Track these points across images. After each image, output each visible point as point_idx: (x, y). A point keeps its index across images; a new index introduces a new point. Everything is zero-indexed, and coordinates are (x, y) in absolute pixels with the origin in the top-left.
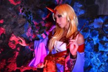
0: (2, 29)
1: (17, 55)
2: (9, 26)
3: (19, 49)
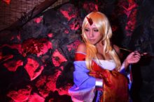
0: (50, 43)
1: (59, 74)
2: (57, 41)
3: (62, 68)
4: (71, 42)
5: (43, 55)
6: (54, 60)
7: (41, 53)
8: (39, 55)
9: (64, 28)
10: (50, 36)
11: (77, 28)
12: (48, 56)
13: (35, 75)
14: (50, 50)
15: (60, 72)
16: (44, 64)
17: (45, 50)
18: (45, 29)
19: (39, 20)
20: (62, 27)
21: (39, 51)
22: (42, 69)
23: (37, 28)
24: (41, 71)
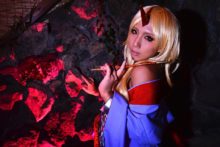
1: (78, 109)
2: (71, 57)
3: (82, 99)
4: (93, 56)
5: (51, 81)
6: (68, 88)
7: (48, 79)
8: (45, 82)
9: (80, 35)
10: (60, 49)
11: (100, 33)
12: (59, 82)
13: (42, 112)
14: (61, 71)
15: (79, 105)
16: (54, 94)
17: (54, 74)
18: (52, 39)
19: (40, 27)
20: (77, 35)
21: (46, 75)
22: (52, 103)
23: (40, 39)
24: (50, 107)
